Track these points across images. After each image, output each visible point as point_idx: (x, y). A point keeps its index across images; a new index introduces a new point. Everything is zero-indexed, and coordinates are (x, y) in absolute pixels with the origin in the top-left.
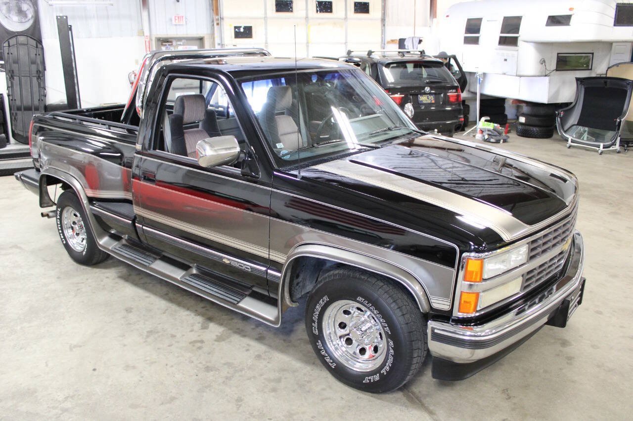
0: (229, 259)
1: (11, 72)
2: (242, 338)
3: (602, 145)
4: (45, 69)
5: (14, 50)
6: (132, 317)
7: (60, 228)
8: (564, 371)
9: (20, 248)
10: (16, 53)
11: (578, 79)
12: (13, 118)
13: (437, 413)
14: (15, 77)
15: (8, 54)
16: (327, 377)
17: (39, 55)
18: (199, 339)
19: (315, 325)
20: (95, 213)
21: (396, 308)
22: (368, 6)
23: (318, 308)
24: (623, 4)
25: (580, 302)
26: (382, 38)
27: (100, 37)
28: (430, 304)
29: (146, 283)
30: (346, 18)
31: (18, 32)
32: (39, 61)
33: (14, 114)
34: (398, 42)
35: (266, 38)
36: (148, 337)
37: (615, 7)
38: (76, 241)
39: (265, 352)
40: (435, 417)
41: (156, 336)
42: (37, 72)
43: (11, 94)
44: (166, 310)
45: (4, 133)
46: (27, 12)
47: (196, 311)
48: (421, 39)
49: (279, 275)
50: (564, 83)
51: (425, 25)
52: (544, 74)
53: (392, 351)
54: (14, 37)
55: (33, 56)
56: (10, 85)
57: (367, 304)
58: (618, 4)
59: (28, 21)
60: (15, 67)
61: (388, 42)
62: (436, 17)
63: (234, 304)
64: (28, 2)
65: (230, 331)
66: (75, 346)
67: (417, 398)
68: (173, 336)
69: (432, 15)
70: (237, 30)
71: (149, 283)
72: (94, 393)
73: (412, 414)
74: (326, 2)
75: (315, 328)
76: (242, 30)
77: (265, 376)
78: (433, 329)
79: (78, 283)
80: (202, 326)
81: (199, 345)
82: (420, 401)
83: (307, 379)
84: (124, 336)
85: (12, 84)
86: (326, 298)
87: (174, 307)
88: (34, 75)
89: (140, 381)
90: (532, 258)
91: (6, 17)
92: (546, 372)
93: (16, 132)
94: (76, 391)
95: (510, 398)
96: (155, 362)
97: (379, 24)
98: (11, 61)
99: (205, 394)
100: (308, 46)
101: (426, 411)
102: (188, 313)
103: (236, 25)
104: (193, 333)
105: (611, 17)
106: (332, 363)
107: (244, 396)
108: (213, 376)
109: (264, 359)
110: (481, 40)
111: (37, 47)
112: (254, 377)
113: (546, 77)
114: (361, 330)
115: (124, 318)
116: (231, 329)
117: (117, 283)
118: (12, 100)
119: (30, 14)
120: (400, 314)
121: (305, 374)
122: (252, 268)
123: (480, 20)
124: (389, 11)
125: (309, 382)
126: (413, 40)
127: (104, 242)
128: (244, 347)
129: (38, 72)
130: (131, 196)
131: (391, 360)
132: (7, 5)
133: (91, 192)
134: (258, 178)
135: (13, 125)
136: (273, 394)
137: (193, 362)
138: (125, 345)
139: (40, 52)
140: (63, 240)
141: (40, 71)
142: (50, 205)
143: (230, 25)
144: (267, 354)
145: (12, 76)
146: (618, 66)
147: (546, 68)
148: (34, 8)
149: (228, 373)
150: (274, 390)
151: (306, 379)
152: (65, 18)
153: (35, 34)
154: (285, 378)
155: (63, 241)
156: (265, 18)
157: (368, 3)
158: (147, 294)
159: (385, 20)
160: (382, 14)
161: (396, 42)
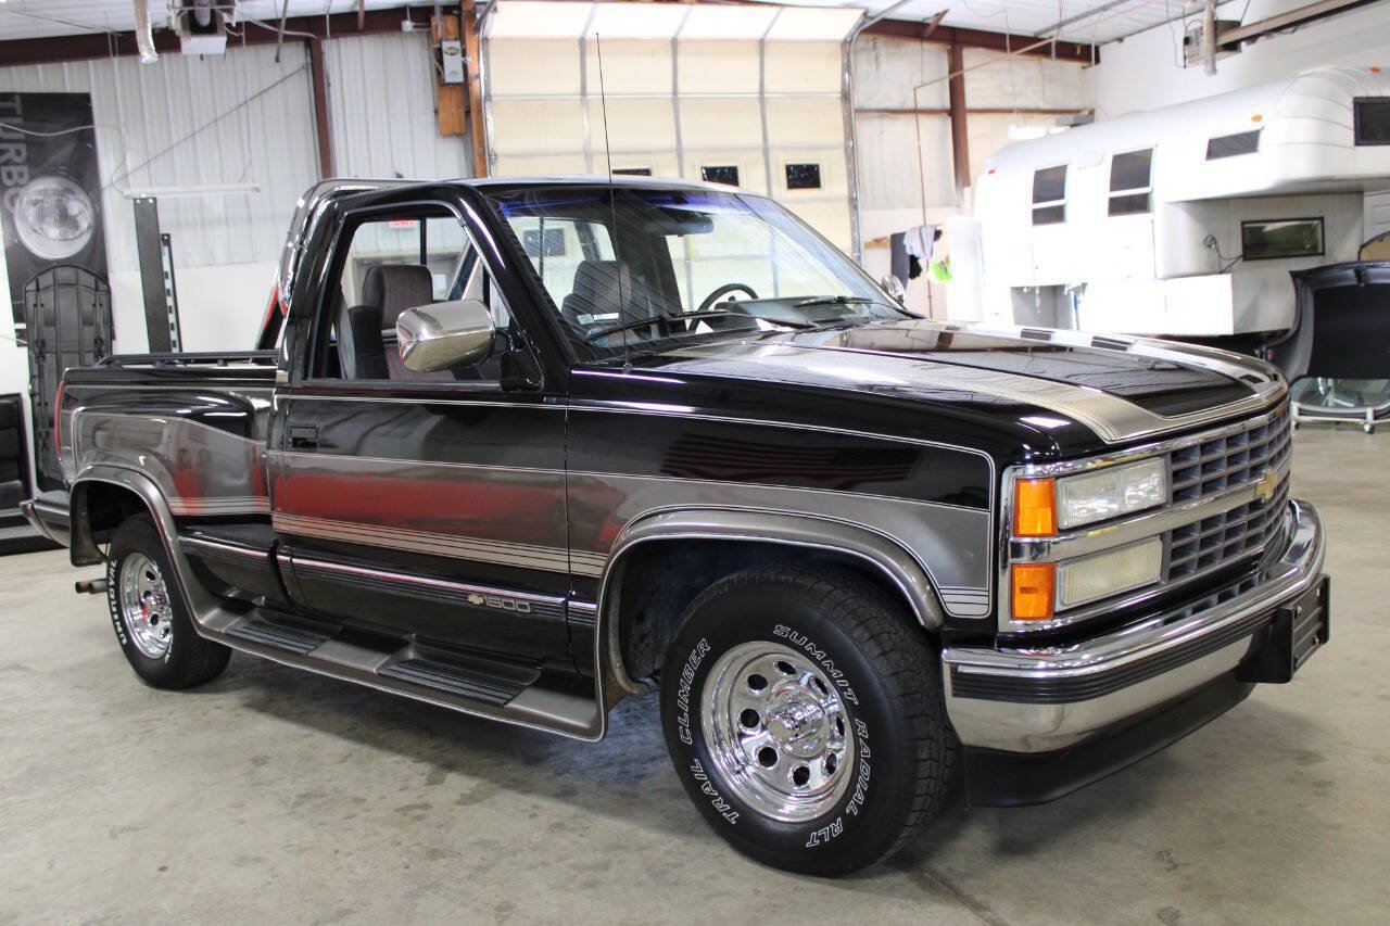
0: (480, 594)
1: (40, 344)
2: (522, 797)
3: (1369, 412)
4: (112, 337)
5: (47, 298)
6: (265, 772)
7: (114, 609)
8: (1308, 808)
9: (26, 669)
10: (52, 304)
11: (1295, 275)
12: (41, 442)
13: (993, 906)
14: (48, 355)
15: (35, 306)
16: (721, 855)
17: (101, 305)
18: (419, 802)
19: (684, 720)
20: (189, 550)
21: (865, 638)
22: (817, 173)
23: (689, 674)
24: (1367, 98)
25: (1323, 635)
26: (853, 238)
27: (233, 263)
28: (942, 608)
29: (307, 712)
31: (57, 261)
32: (100, 319)
33: (44, 434)
34: (889, 243)
36: (298, 804)
37: (1351, 106)
38: (150, 634)
39: (575, 817)
40: (988, 914)
41: (319, 801)
42: (96, 342)
43: (37, 391)
44: (347, 756)
45: (20, 478)
46: (79, 219)
47: (418, 753)
48: (938, 228)
49: (594, 606)
50: (1265, 286)
51: (947, 204)
52: (1217, 269)
53: (866, 750)
54: (49, 270)
55: (87, 307)
56: (36, 373)
57: (798, 638)
58: (1356, 98)
59: (80, 235)
60: (49, 333)
61: (868, 246)
62: (969, 185)
63: (498, 705)
64: (81, 197)
65: (493, 785)
66: (124, 830)
67: (944, 881)
68: (358, 800)
69: (960, 181)
71: (314, 713)
72: (155, 910)
73: (932, 913)
74: (723, 169)
75: (684, 728)
77: (571, 861)
78: (954, 668)
79: (150, 721)
80: (428, 779)
81: (419, 812)
82: (951, 887)
83: (674, 861)
84: (243, 805)
85: (41, 368)
86: (703, 647)
87: (366, 750)
88: (88, 349)
89: (270, 883)
90: (1178, 496)
91: (35, 231)
92: (1261, 812)
93: (46, 474)
94: (112, 909)
95: (1175, 867)
96: (310, 848)
97: (845, 209)
98: (41, 320)
99: (422, 901)
100: (688, 266)
101: (964, 904)
102: (398, 758)
104: (407, 792)
105: (1347, 127)
106: (728, 812)
107: (517, 899)
108: (446, 866)
109: (571, 830)
110: (1068, 212)
111: (97, 289)
112: (545, 864)
113: (1223, 276)
114: (793, 719)
115: (248, 774)
116: (497, 782)
117: (239, 715)
118: (39, 404)
119: (85, 222)
120: (877, 651)
121: (668, 853)
122: (533, 604)
123: (1062, 170)
124: (865, 178)
125: (679, 865)
126: (921, 234)
127: (208, 619)
128: (526, 811)
129: (98, 341)
130: (269, 504)
131: (866, 770)
132: (39, 205)
133: (181, 505)
134: (538, 388)
135: (41, 458)
136: (590, 892)
137: (399, 843)
138: (242, 822)
139: (104, 300)
140: (122, 635)
141: (102, 341)
142: (93, 560)
144: (579, 820)
145: (41, 352)
146: (1382, 240)
147: (1220, 256)
148: (94, 208)
149: (482, 859)
150: (591, 885)
151: (669, 861)
152: (151, 201)
153: (93, 263)
154: (620, 862)
155: (120, 640)
157: (817, 166)
158: (307, 731)
159: (856, 199)
160: (849, 186)
161: (885, 245)
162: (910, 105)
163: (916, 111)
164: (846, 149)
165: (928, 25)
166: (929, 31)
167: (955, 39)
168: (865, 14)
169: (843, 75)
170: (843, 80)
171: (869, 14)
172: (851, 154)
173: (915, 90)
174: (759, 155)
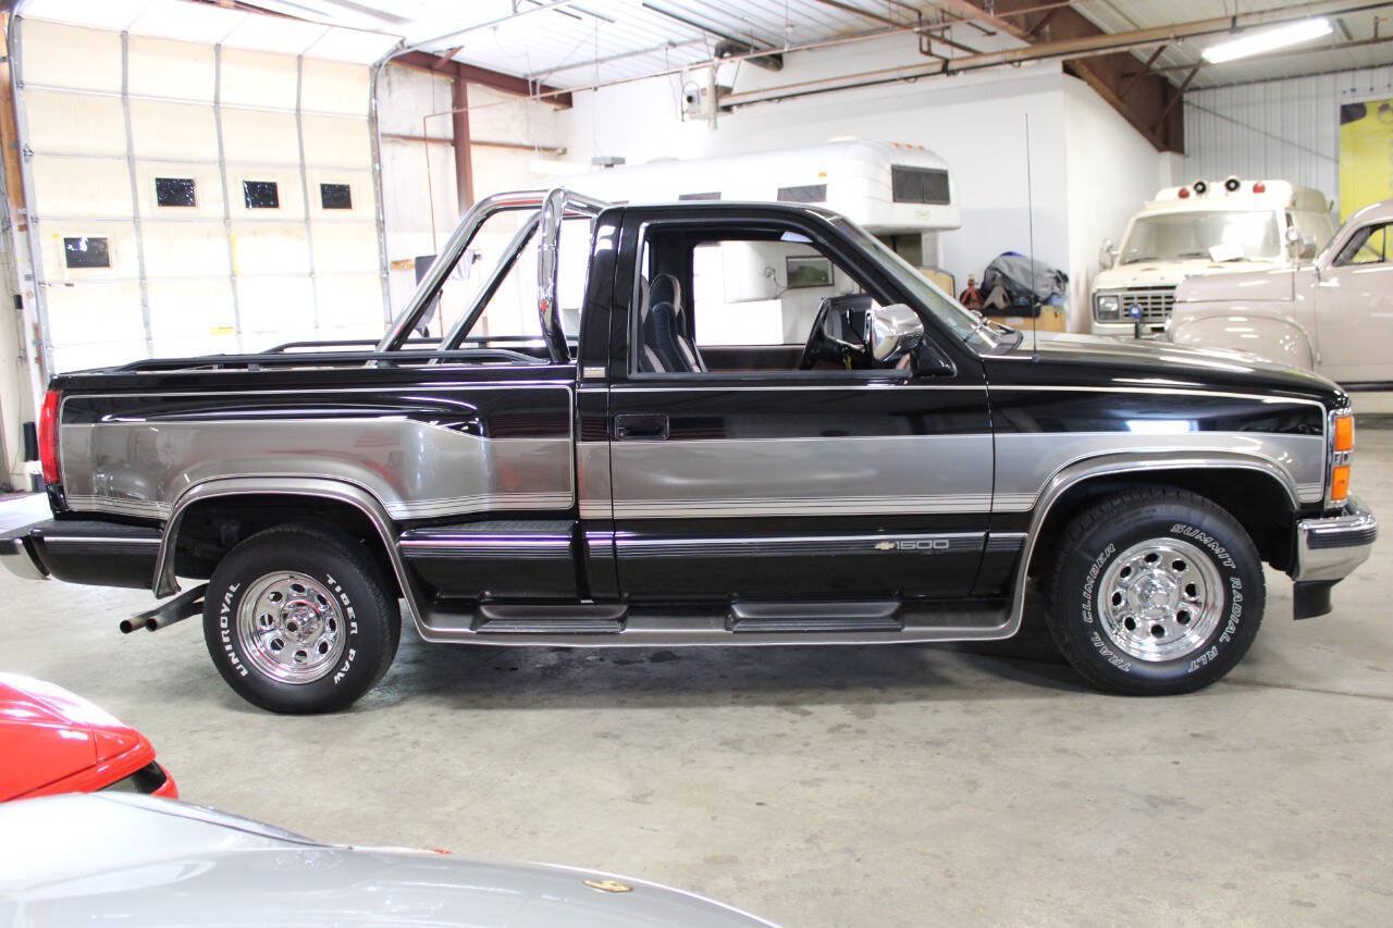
0: (891, 541)
7: (227, 639)
19: (1087, 606)
20: (416, 554)
22: (348, 194)
23: (1095, 571)
24: (904, 167)
26: (382, 259)
30: (307, 219)
34: (412, 265)
35: (142, 265)
37: (890, 171)
49: (1024, 534)
52: (773, 296)
53: (1238, 597)
58: (893, 166)
70: (70, 247)
74: (264, 183)
76: (84, 247)
78: (1308, 532)
86: (1110, 550)
97: (374, 230)
100: (234, 283)
103: (67, 237)
105: (888, 187)
106: (1123, 664)
113: (777, 300)
122: (952, 540)
131: (1236, 612)
133: (403, 508)
140: (240, 666)
142: (169, 590)
143: (56, 236)
156: (136, 219)
157: (348, 187)
159: (384, 222)
160: (378, 209)
161: (410, 268)
162: (419, 132)
163: (425, 139)
164: (373, 173)
165: (439, 58)
166: (440, 64)
167: (460, 74)
168: (402, 42)
169: (371, 99)
170: (371, 104)
171: (406, 44)
172: (378, 176)
173: (424, 119)
174: (297, 172)
